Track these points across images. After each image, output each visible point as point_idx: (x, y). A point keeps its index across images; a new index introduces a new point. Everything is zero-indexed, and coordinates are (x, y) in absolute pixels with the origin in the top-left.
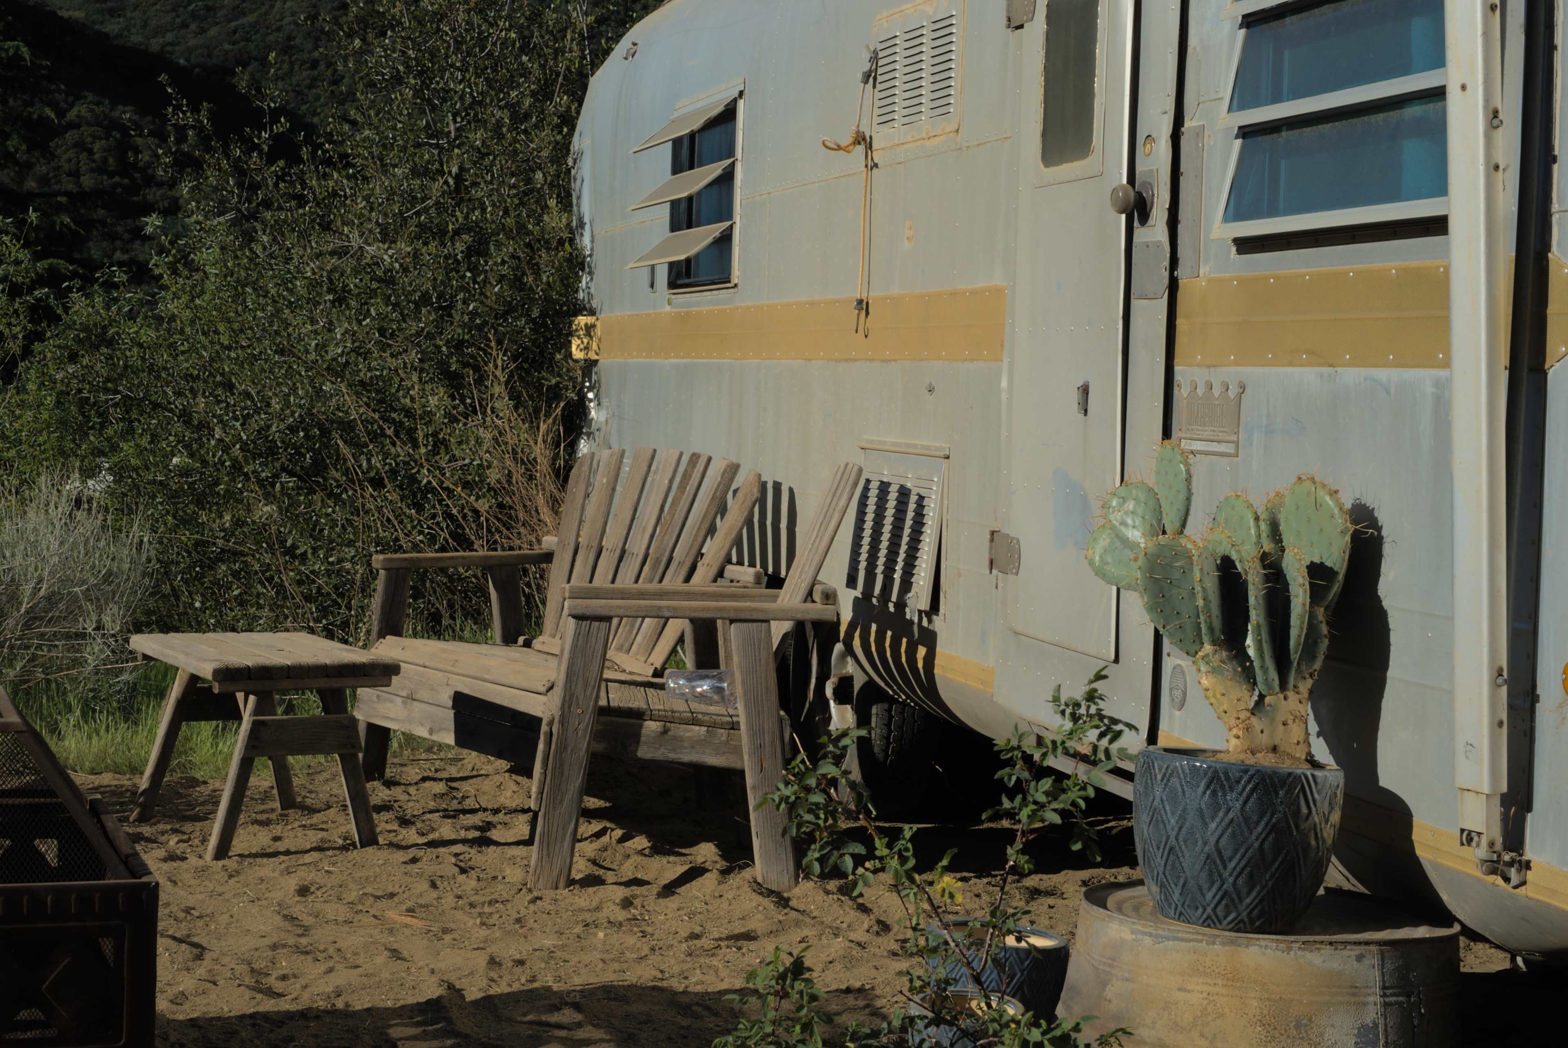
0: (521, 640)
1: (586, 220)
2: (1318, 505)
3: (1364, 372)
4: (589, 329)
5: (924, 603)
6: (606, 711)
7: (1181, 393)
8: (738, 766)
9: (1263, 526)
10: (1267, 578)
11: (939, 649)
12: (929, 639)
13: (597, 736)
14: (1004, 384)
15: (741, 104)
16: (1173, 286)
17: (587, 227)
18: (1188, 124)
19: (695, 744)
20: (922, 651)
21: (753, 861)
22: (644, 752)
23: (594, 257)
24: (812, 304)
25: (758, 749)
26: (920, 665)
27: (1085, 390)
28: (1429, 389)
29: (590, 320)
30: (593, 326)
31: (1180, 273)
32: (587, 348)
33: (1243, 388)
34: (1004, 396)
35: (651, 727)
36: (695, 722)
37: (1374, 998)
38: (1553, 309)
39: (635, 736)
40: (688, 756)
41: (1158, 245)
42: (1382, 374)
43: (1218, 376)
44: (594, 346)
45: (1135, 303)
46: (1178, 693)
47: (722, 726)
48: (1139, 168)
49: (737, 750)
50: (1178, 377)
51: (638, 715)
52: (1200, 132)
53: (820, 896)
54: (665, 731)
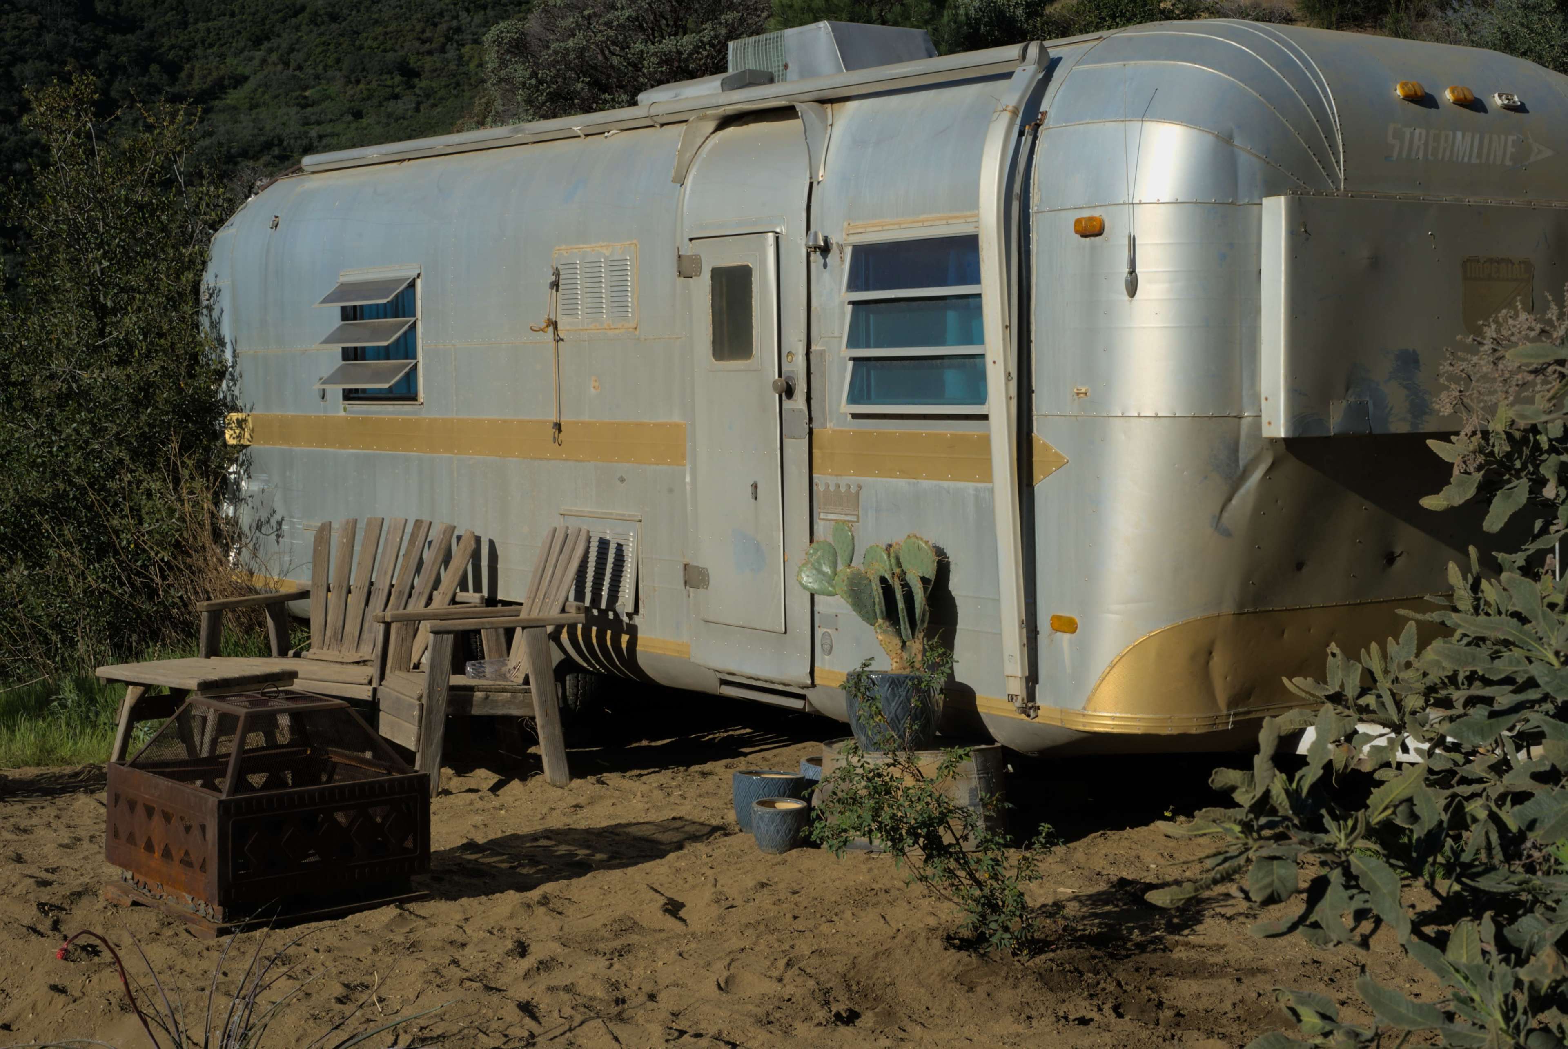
0: (291, 653)
1: (227, 340)
2: (919, 548)
3: (935, 482)
4: (240, 423)
5: (630, 609)
6: (452, 688)
7: (819, 488)
8: (531, 714)
9: (893, 561)
10: (903, 586)
11: (639, 635)
12: (633, 630)
13: (450, 702)
14: (688, 479)
15: (419, 282)
16: (811, 432)
17: (228, 346)
18: (814, 348)
19: (506, 703)
20: (625, 638)
21: (543, 771)
22: (476, 711)
23: (238, 368)
24: (505, 421)
25: (544, 703)
26: (624, 646)
27: (755, 486)
28: (972, 492)
29: (240, 416)
30: (245, 420)
31: (813, 425)
32: (239, 437)
33: (860, 487)
34: (688, 487)
35: (479, 695)
36: (504, 690)
37: (975, 776)
38: (1035, 459)
39: (469, 701)
40: (500, 712)
41: (801, 410)
42: (945, 484)
43: (843, 481)
44: (247, 435)
45: (785, 440)
46: (827, 647)
47: (520, 691)
48: (783, 370)
49: (530, 705)
50: (815, 480)
51: (471, 689)
52: (822, 353)
53: (591, 787)
54: (487, 697)
